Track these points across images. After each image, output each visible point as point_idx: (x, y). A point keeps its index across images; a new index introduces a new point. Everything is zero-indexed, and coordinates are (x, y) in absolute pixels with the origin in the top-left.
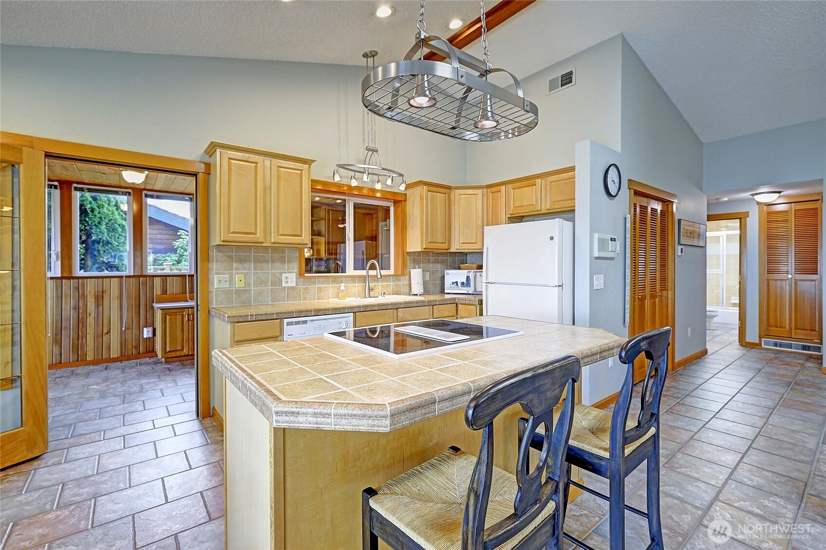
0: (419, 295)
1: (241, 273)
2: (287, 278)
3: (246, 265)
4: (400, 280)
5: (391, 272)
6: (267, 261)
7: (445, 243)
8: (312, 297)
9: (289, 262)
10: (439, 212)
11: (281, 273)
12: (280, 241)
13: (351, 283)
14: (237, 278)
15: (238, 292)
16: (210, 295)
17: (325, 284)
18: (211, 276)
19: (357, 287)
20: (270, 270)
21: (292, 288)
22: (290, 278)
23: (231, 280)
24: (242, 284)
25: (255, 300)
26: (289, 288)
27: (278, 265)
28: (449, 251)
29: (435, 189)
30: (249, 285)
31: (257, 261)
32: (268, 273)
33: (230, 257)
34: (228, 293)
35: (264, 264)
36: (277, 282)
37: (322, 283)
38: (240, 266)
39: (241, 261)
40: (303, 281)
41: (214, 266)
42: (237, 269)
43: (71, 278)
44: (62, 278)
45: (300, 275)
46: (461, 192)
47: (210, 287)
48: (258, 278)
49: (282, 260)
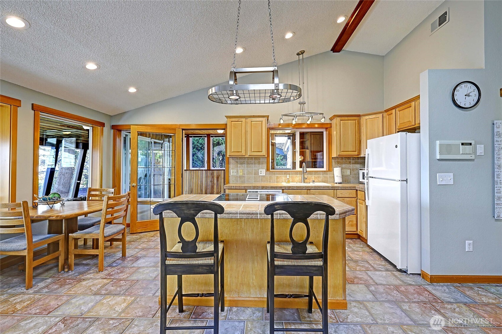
0: (338, 183)
1: (241, 169)
2: (261, 171)
3: (243, 165)
4: (327, 174)
5: (324, 169)
6: (252, 164)
7: (356, 151)
8: (273, 181)
9: (262, 164)
10: (350, 132)
11: (258, 169)
12: (252, 155)
13: (295, 175)
14: (239, 171)
15: (240, 177)
16: (230, 178)
17: (280, 175)
18: (230, 170)
19: (299, 177)
20: (253, 168)
21: (263, 176)
22: (263, 172)
23: (237, 172)
24: (241, 174)
25: (247, 181)
26: (262, 176)
27: (257, 165)
28: (359, 156)
29: (346, 118)
30: (245, 175)
31: (248, 163)
32: (253, 169)
33: (237, 162)
34: (236, 177)
35: (251, 165)
36: (257, 173)
37: (279, 174)
38: (241, 166)
39: (241, 164)
40: (269, 173)
41: (231, 166)
42: (240, 167)
43: (210, 170)
44: (207, 170)
45: (268, 170)
46: (367, 117)
47: (230, 174)
48: (248, 171)
49: (259, 163)
